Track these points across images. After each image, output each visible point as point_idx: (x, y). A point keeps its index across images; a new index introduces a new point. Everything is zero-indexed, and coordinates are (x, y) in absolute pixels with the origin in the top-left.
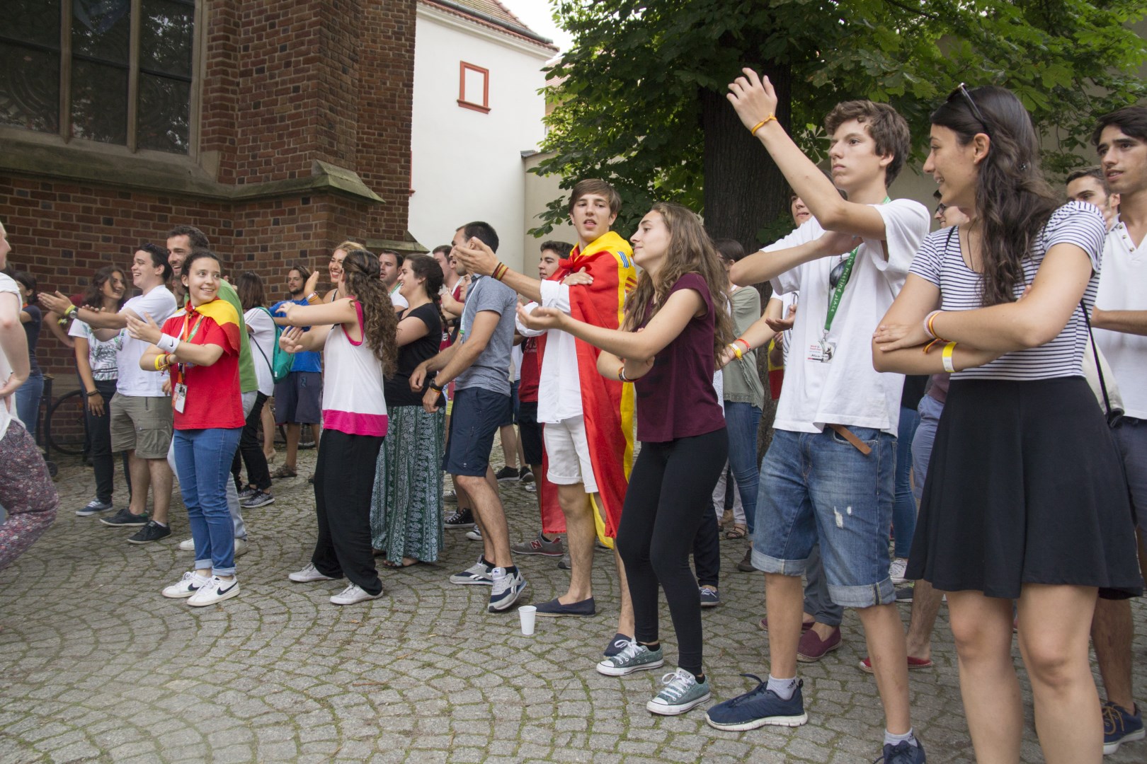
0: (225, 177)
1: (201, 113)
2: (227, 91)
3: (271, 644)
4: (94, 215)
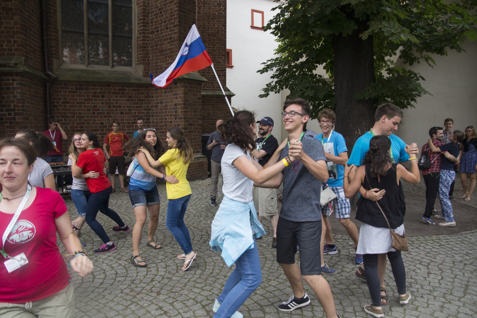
0: (146, 75)
1: (136, 50)
2: (145, 40)
3: (112, 293)
4: (98, 94)
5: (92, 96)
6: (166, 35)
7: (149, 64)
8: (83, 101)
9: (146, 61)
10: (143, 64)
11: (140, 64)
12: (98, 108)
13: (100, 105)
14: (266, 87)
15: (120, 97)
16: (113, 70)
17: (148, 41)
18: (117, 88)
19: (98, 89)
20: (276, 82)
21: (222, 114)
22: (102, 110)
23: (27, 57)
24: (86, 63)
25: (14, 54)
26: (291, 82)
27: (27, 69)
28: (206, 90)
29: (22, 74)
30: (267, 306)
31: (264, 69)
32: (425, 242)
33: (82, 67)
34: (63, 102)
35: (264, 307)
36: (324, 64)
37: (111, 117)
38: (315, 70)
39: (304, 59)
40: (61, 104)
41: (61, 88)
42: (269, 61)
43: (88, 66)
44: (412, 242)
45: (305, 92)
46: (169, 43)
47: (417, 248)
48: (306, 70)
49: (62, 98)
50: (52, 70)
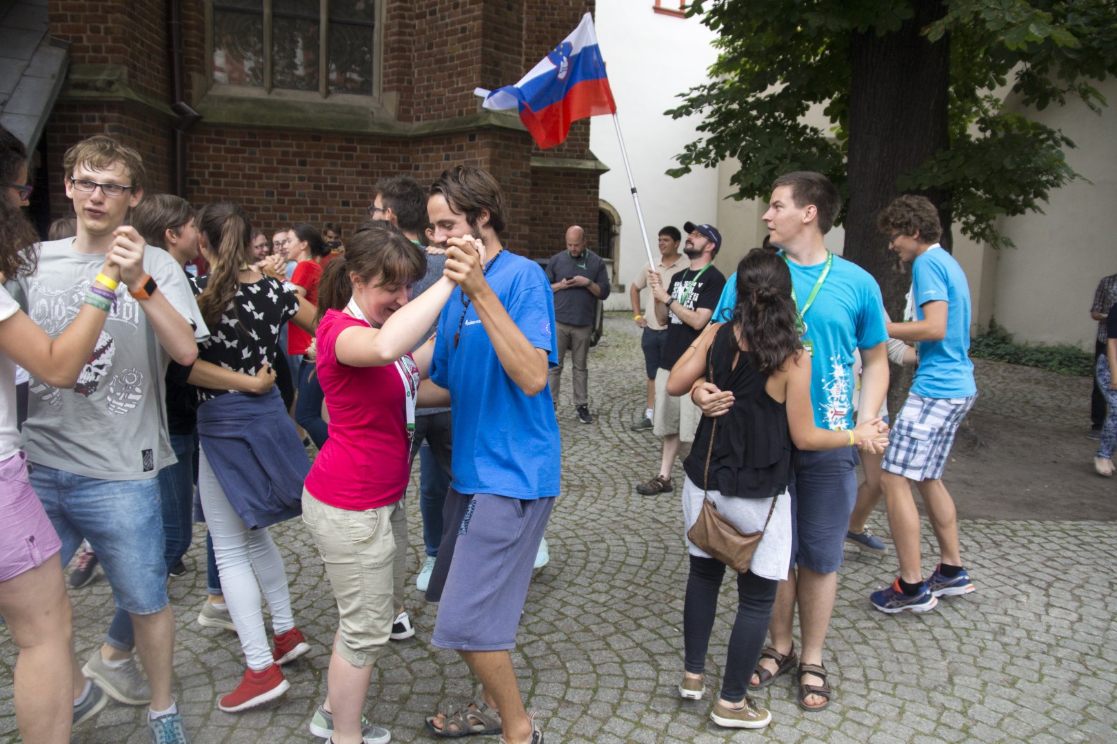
0: (403, 115)
1: (382, 56)
2: (403, 34)
3: (315, 605)
4: (291, 158)
5: (280, 162)
6: (453, 24)
7: (411, 90)
8: (257, 172)
9: (405, 84)
10: (398, 89)
11: (390, 89)
12: (290, 189)
13: (297, 182)
14: (684, 152)
15: (343, 165)
16: (327, 101)
17: (411, 34)
18: (337, 145)
19: (291, 146)
20: (709, 142)
21: (577, 215)
22: (300, 195)
23: (134, 67)
24: (267, 84)
25: (105, 60)
26: (744, 143)
27: (133, 95)
28: (542, 155)
29: (122, 106)
30: (662, 654)
31: (681, 108)
32: (1045, 535)
33: (257, 93)
34: (211, 174)
35: (657, 657)
36: (827, 102)
37: (321, 211)
38: (803, 115)
39: (777, 88)
40: (207, 177)
41: (210, 141)
42: (695, 89)
43: (270, 92)
44: (1013, 531)
45: (776, 168)
46: (460, 41)
47: (1023, 546)
48: (783, 115)
49: (211, 163)
50: (188, 98)
